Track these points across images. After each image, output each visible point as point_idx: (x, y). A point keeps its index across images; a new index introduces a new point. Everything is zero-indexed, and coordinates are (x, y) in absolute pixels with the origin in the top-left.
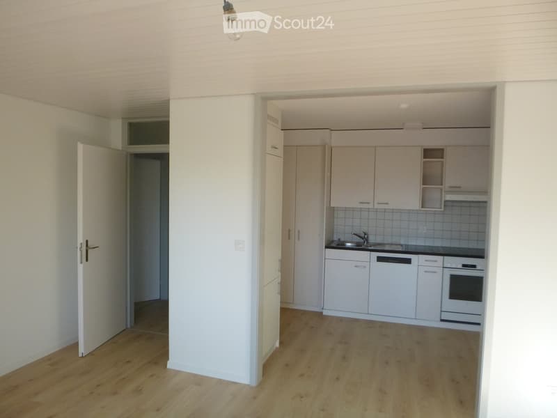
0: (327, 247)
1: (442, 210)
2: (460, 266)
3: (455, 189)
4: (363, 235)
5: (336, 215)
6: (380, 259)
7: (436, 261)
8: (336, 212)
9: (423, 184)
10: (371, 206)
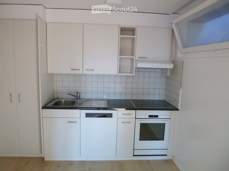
0: (43, 108)
1: (134, 74)
2: (147, 117)
3: (143, 59)
4: (76, 94)
5: (55, 79)
6: (88, 115)
7: (130, 114)
8: (55, 76)
9: (120, 55)
10: (80, 72)
